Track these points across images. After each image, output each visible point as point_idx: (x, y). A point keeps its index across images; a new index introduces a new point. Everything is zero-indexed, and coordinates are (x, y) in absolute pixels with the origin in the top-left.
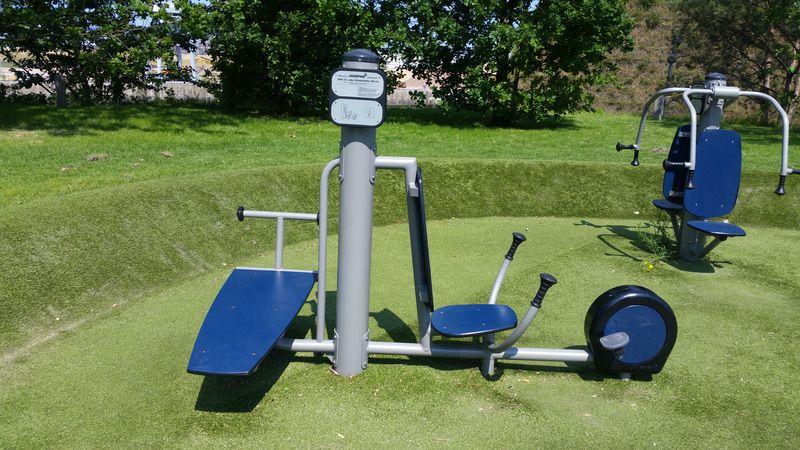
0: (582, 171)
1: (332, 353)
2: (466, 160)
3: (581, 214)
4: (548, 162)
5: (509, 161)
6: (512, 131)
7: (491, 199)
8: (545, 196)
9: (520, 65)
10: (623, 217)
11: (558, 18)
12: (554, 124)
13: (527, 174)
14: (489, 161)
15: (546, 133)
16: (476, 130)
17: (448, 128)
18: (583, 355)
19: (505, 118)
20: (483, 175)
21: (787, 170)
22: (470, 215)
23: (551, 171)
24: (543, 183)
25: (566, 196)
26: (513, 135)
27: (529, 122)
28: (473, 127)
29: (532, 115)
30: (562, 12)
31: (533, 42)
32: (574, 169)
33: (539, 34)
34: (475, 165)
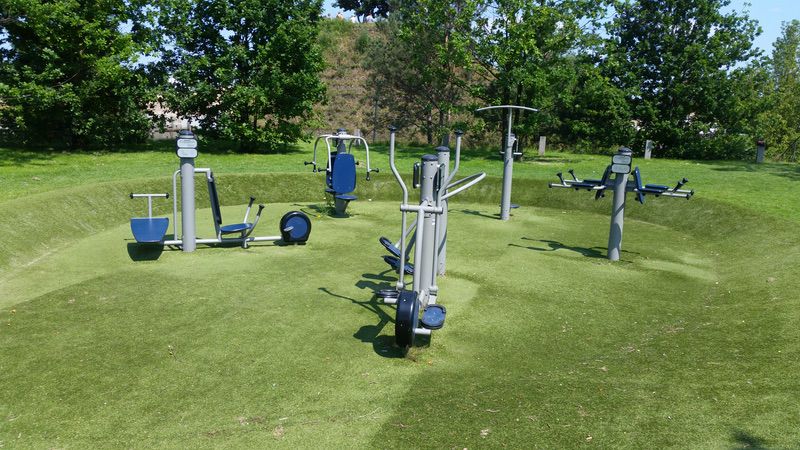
0: (296, 177)
1: (182, 245)
2: (226, 174)
3: (295, 200)
4: (275, 174)
5: (253, 174)
6: (255, 155)
7: (243, 195)
8: (275, 191)
9: (256, 111)
10: (317, 200)
11: (278, 84)
12: (284, 150)
13: (264, 181)
14: (240, 174)
15: (279, 156)
16: (230, 156)
17: (209, 155)
18: (279, 237)
19: (249, 147)
20: (237, 182)
21: (369, 170)
22: (231, 204)
23: (277, 179)
24: (273, 185)
25: (287, 191)
26: (256, 158)
27: (265, 149)
28: (227, 154)
29: (267, 145)
30: (280, 79)
31: (262, 99)
32: (290, 176)
33: (266, 94)
34: (232, 177)
